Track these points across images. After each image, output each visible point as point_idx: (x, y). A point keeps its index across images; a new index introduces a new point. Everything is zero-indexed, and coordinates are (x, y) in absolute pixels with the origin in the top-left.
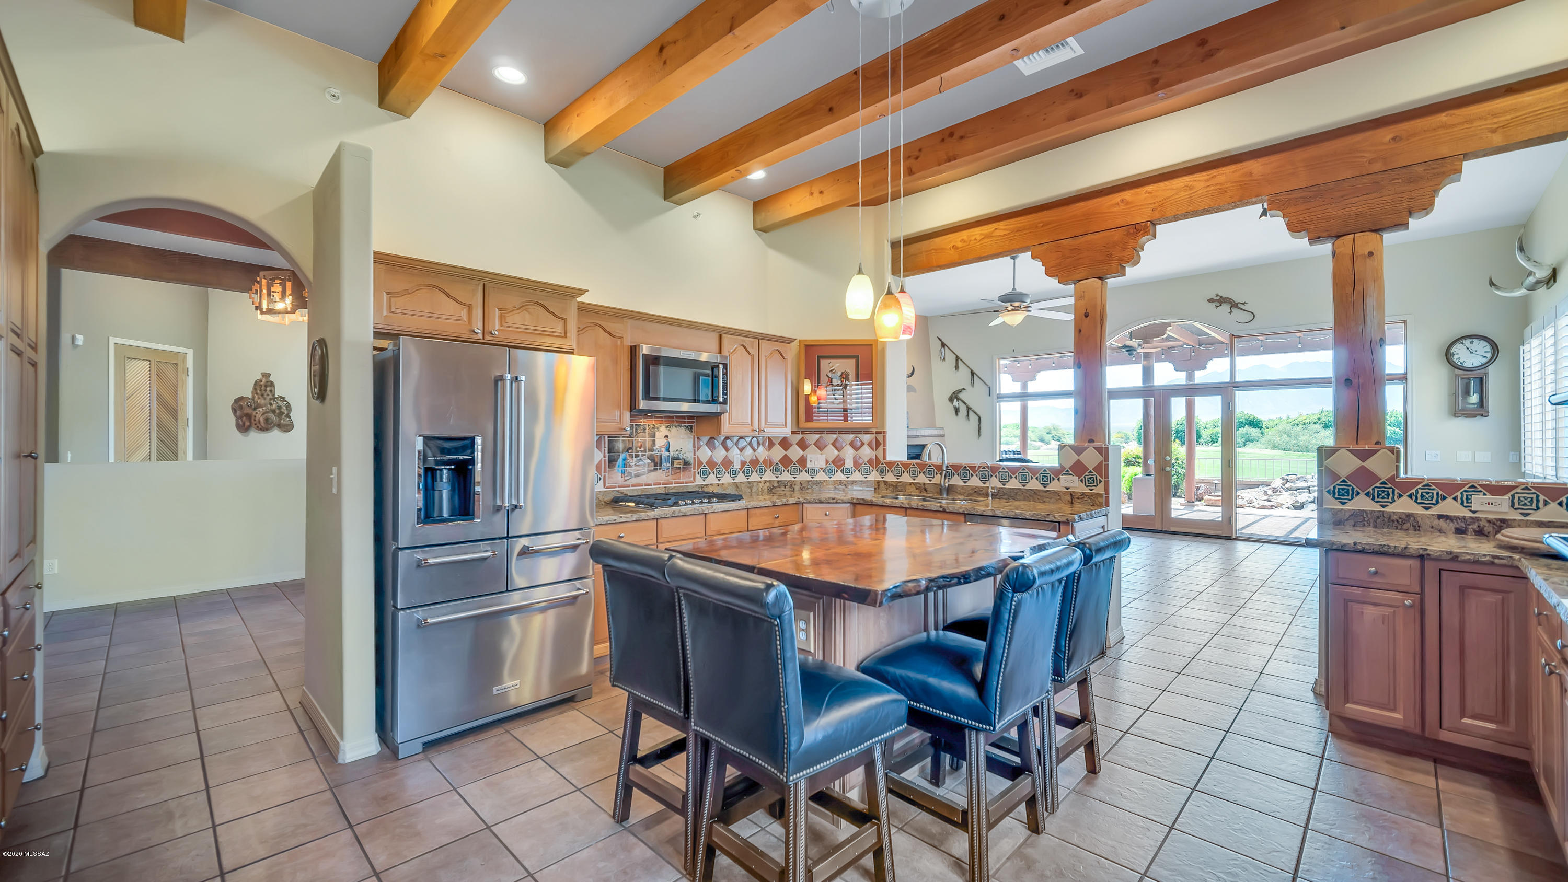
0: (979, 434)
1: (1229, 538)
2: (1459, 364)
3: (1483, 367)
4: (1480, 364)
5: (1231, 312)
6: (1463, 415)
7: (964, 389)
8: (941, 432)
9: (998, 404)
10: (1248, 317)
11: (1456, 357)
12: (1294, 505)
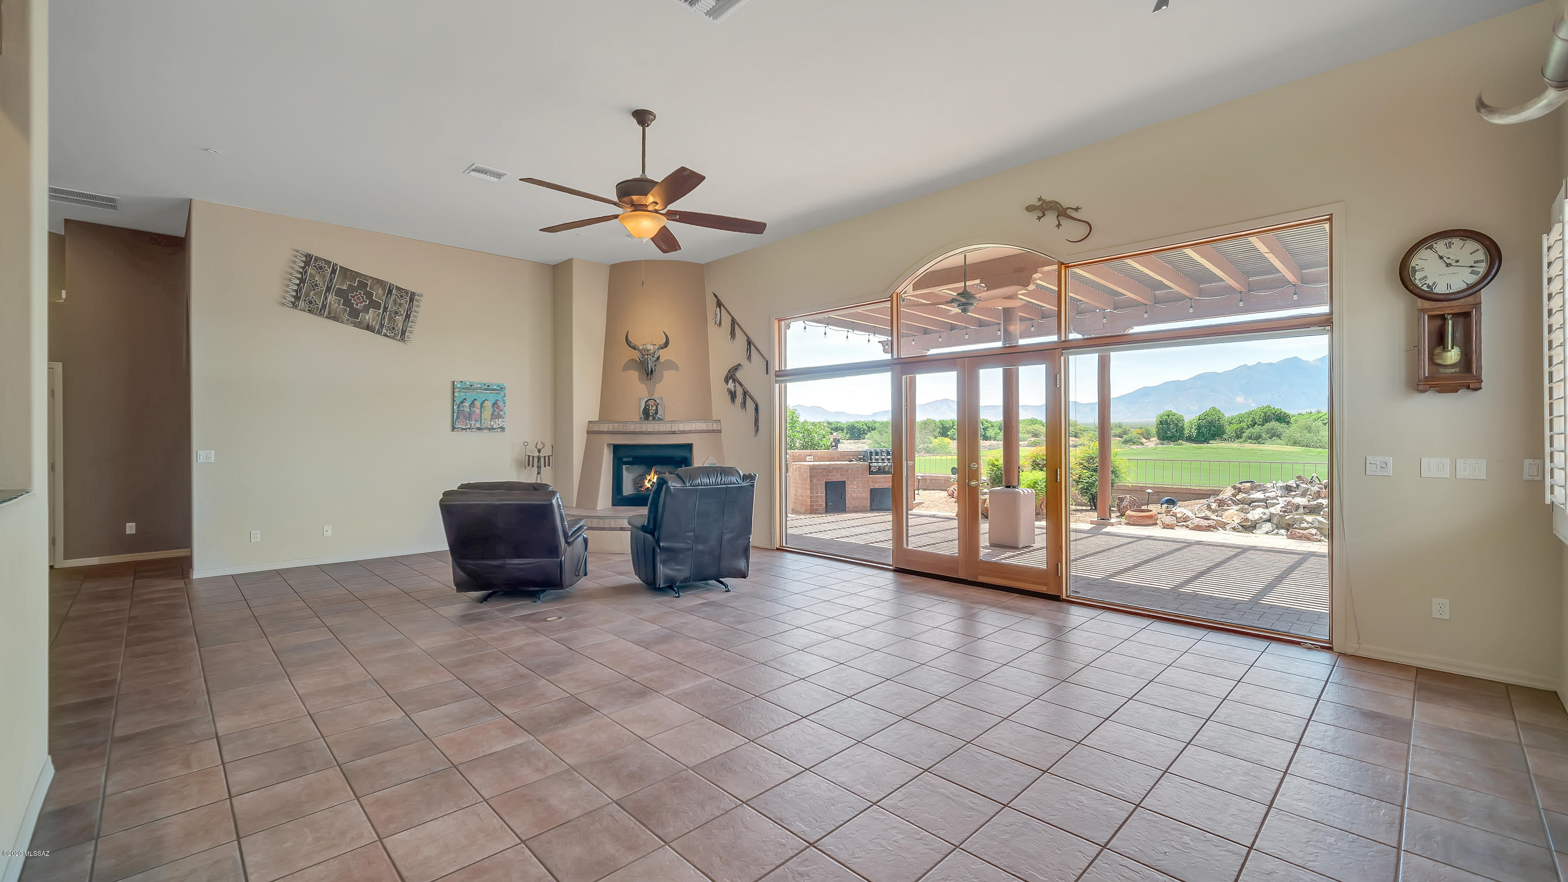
0: (757, 430)
1: (1056, 598)
2: (1425, 288)
3: (1471, 291)
4: (1464, 286)
5: (1059, 225)
6: (1432, 387)
7: (740, 365)
8: (715, 427)
9: (777, 385)
10: (1082, 230)
11: (1418, 276)
12: (1242, 524)
